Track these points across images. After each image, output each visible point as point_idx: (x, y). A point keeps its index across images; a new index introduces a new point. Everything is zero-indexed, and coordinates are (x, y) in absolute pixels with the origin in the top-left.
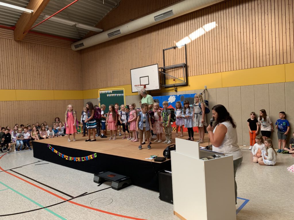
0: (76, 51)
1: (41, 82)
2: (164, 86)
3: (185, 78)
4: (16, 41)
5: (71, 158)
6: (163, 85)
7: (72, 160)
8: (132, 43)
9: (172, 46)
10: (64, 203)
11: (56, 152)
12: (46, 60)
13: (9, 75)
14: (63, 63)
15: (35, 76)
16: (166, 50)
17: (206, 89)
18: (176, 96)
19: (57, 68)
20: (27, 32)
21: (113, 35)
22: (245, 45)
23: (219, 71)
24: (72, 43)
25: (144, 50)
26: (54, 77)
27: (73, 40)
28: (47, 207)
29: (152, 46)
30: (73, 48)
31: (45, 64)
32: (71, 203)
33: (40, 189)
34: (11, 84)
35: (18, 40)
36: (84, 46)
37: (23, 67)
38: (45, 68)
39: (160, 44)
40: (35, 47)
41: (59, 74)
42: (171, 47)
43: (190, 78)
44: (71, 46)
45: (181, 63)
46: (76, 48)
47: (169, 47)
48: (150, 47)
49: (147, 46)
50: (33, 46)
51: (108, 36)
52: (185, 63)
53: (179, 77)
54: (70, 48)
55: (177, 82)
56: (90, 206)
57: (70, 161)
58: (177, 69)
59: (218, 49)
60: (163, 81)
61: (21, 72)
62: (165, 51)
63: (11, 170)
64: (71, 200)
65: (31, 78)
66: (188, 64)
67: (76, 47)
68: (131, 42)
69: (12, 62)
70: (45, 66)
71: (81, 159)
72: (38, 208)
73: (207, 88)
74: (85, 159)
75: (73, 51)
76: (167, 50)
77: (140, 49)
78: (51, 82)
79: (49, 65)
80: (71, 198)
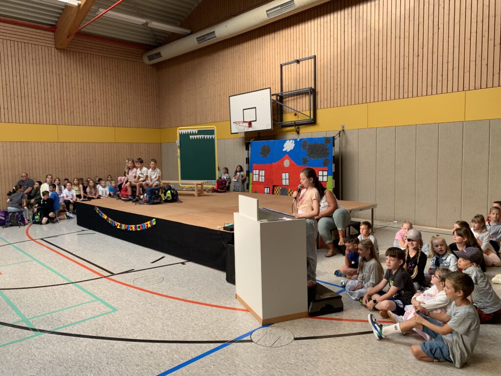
0: (150, 65)
1: (95, 114)
2: (280, 124)
3: (312, 111)
4: (57, 49)
5: (123, 227)
6: (278, 122)
7: (126, 229)
8: (235, 53)
9: (295, 59)
10: (99, 279)
11: (105, 217)
12: (104, 79)
13: (47, 102)
14: (129, 84)
15: (86, 104)
16: (285, 64)
17: (343, 130)
18: (295, 140)
19: (120, 92)
20: (74, 35)
21: (205, 40)
22: (406, 59)
23: (364, 101)
24: (144, 53)
25: (252, 64)
26: (116, 106)
27: (146, 48)
28: (76, 282)
29: (264, 59)
30: (146, 60)
31: (101, 86)
32: (108, 280)
33: (73, 263)
34: (51, 117)
35: (61, 47)
36: (161, 56)
37: (68, 91)
38: (102, 92)
39: (276, 55)
40: (86, 59)
41: (123, 102)
42: (292, 60)
43: (319, 112)
44: (142, 57)
45: (307, 87)
46: (150, 60)
47: (290, 61)
48: (261, 60)
49: (257, 58)
50: (83, 57)
51: (198, 41)
52: (313, 88)
53: (304, 110)
54: (141, 61)
55: (301, 118)
56: (132, 284)
57: (123, 230)
58: (301, 96)
59: (365, 65)
60: (279, 116)
61: (65, 98)
62: (284, 67)
63: (42, 239)
64: (109, 277)
65: (81, 108)
66: (318, 89)
67: (151, 58)
68: (233, 52)
69: (52, 82)
70: (102, 89)
71: (136, 227)
72: (65, 283)
73: (345, 129)
74: (141, 228)
75: (146, 65)
76: (287, 66)
77: (247, 64)
78: (111, 114)
79: (107, 87)
80: (111, 274)
